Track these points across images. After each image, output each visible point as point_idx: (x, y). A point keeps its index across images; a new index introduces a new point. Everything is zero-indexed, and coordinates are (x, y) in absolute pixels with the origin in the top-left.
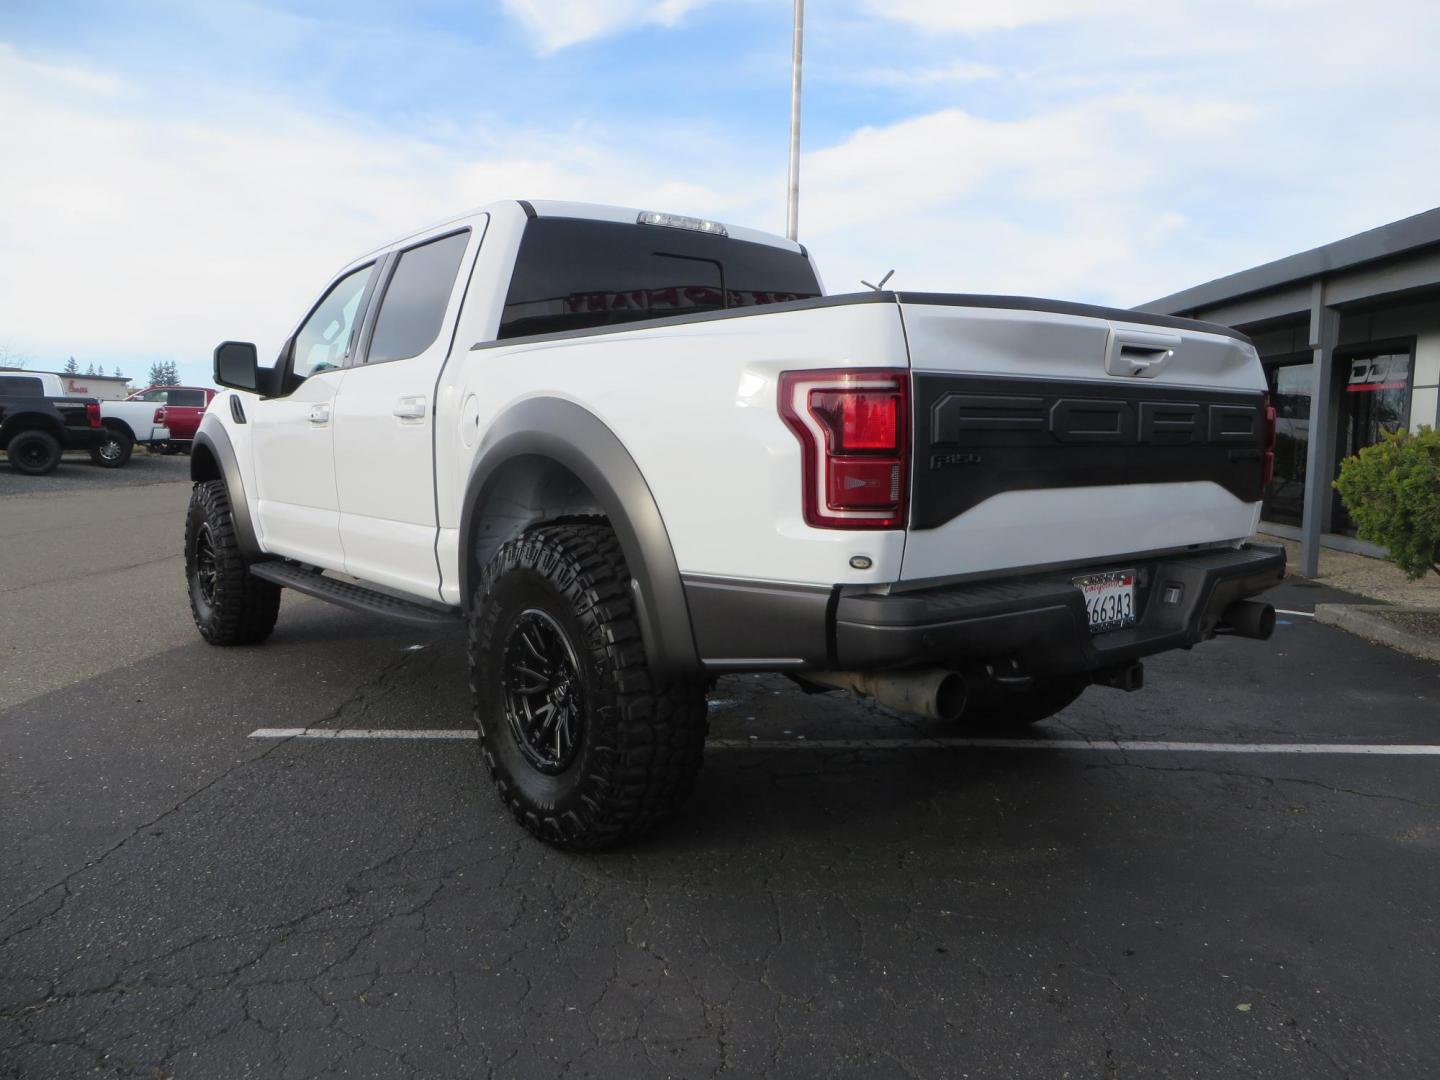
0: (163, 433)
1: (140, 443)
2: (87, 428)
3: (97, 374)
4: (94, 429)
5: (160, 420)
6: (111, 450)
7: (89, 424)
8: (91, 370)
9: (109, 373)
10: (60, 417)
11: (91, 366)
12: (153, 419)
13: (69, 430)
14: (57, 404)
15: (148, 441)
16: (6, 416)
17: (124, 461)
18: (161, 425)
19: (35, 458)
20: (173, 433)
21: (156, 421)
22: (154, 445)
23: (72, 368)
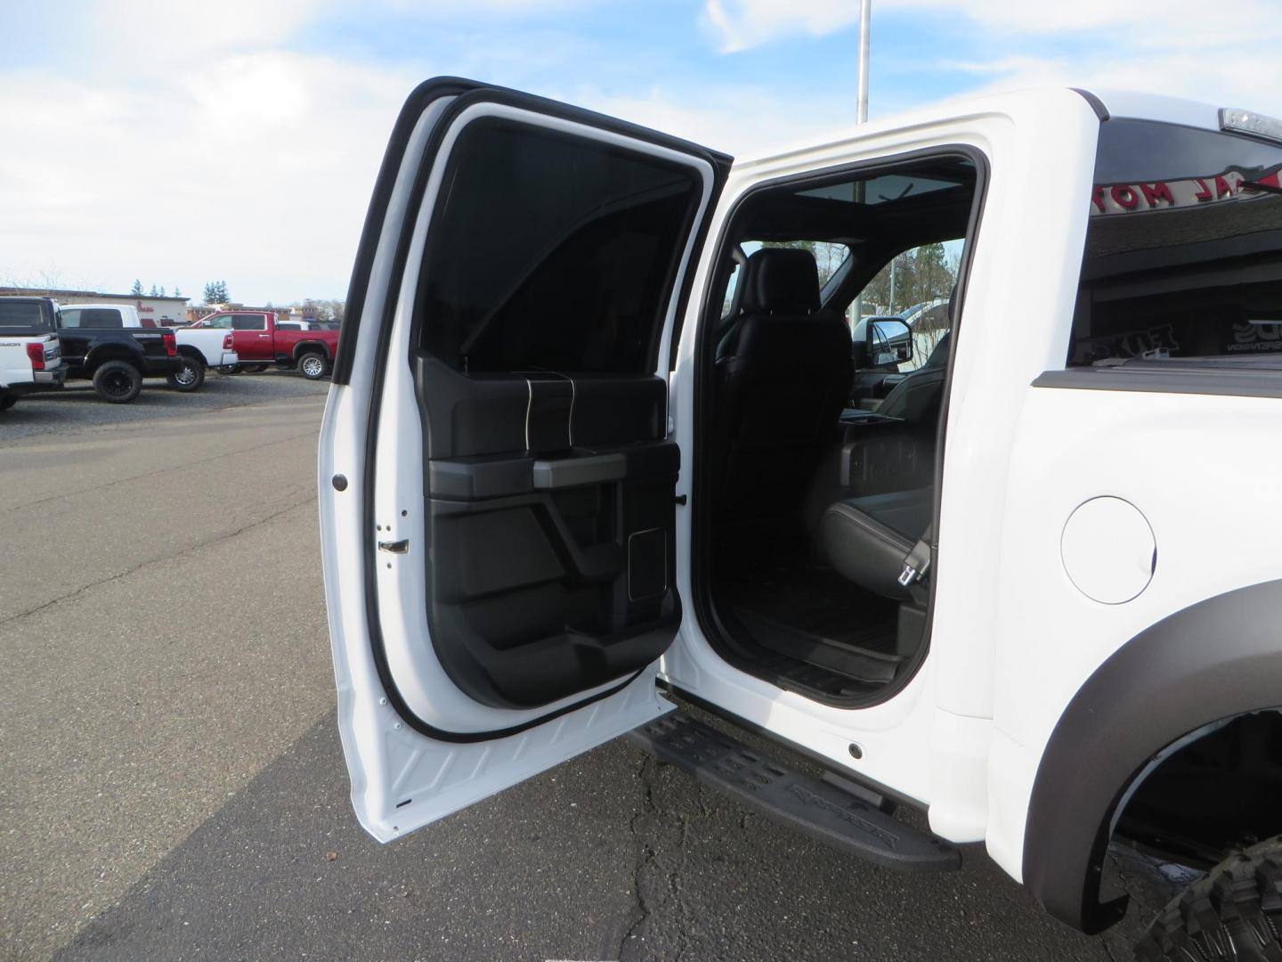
0: (231, 358)
1: (212, 368)
2: (165, 358)
3: (159, 294)
4: (171, 358)
5: (229, 346)
6: (186, 375)
7: (165, 352)
8: (154, 291)
9: (170, 294)
10: (140, 347)
11: (154, 287)
12: (222, 346)
13: (147, 360)
14: (136, 336)
15: (218, 366)
16: (90, 347)
17: (199, 386)
18: (230, 350)
19: (120, 387)
20: (240, 357)
21: (225, 347)
22: (224, 369)
23: (138, 289)
